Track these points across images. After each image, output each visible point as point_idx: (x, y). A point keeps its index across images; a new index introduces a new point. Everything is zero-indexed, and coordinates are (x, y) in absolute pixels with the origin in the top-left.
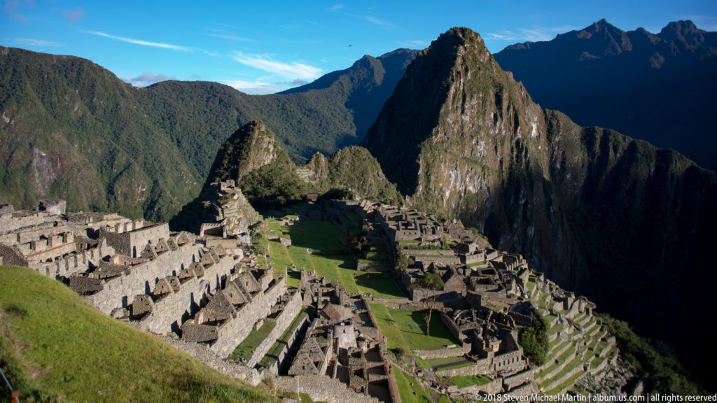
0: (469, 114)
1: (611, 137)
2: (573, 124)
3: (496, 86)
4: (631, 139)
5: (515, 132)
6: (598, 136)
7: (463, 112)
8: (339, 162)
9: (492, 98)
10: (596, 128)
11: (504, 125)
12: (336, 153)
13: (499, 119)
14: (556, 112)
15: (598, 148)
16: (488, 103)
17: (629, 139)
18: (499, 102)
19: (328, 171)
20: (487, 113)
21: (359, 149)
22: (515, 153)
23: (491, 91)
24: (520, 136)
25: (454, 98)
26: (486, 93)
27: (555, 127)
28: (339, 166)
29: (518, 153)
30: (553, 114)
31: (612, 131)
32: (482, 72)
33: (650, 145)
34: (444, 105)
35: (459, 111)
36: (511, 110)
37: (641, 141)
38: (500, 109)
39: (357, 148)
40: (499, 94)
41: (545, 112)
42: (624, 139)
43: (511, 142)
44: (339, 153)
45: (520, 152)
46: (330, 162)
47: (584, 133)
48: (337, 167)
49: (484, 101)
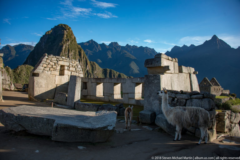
0: (71, 58)
1: (112, 72)
2: (100, 67)
3: (79, 49)
4: (119, 73)
5: (86, 67)
6: (108, 72)
7: (68, 57)
8: (20, 72)
9: (77, 53)
10: (107, 69)
11: (83, 64)
12: (18, 67)
13: (81, 61)
14: (94, 62)
15: (108, 76)
16: (76, 55)
17: (118, 73)
18: (80, 55)
19: (14, 77)
20: (76, 58)
21: (30, 66)
22: (87, 75)
23: (77, 50)
24: (88, 69)
25: (65, 50)
26: (76, 51)
27: (94, 68)
28: (20, 74)
29: (88, 76)
30: (93, 63)
31: (113, 70)
32: (73, 42)
33: (125, 75)
34: (61, 53)
35: (67, 56)
36: (85, 58)
37: (122, 74)
38: (81, 57)
39: (29, 66)
40: (80, 52)
41: (90, 62)
42: (117, 73)
43: (85, 71)
44: (19, 67)
45: (88, 75)
46: (14, 72)
47: (103, 71)
48: (19, 75)
49: (75, 54)
